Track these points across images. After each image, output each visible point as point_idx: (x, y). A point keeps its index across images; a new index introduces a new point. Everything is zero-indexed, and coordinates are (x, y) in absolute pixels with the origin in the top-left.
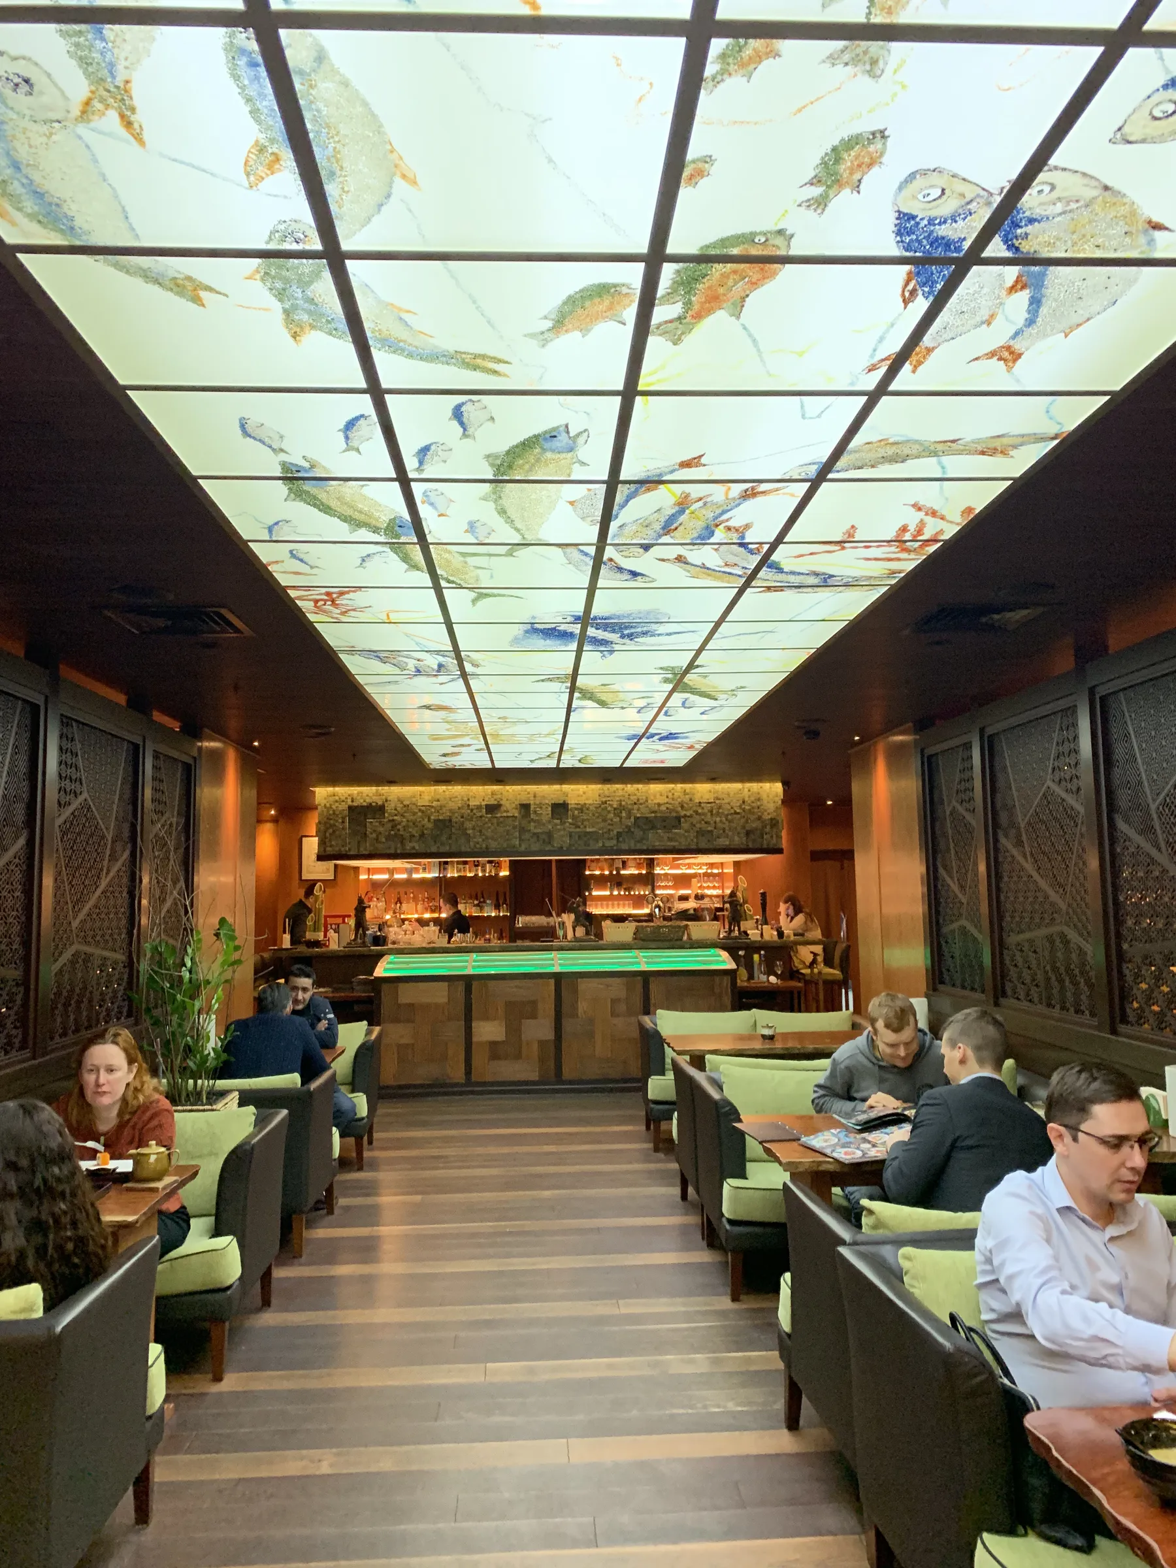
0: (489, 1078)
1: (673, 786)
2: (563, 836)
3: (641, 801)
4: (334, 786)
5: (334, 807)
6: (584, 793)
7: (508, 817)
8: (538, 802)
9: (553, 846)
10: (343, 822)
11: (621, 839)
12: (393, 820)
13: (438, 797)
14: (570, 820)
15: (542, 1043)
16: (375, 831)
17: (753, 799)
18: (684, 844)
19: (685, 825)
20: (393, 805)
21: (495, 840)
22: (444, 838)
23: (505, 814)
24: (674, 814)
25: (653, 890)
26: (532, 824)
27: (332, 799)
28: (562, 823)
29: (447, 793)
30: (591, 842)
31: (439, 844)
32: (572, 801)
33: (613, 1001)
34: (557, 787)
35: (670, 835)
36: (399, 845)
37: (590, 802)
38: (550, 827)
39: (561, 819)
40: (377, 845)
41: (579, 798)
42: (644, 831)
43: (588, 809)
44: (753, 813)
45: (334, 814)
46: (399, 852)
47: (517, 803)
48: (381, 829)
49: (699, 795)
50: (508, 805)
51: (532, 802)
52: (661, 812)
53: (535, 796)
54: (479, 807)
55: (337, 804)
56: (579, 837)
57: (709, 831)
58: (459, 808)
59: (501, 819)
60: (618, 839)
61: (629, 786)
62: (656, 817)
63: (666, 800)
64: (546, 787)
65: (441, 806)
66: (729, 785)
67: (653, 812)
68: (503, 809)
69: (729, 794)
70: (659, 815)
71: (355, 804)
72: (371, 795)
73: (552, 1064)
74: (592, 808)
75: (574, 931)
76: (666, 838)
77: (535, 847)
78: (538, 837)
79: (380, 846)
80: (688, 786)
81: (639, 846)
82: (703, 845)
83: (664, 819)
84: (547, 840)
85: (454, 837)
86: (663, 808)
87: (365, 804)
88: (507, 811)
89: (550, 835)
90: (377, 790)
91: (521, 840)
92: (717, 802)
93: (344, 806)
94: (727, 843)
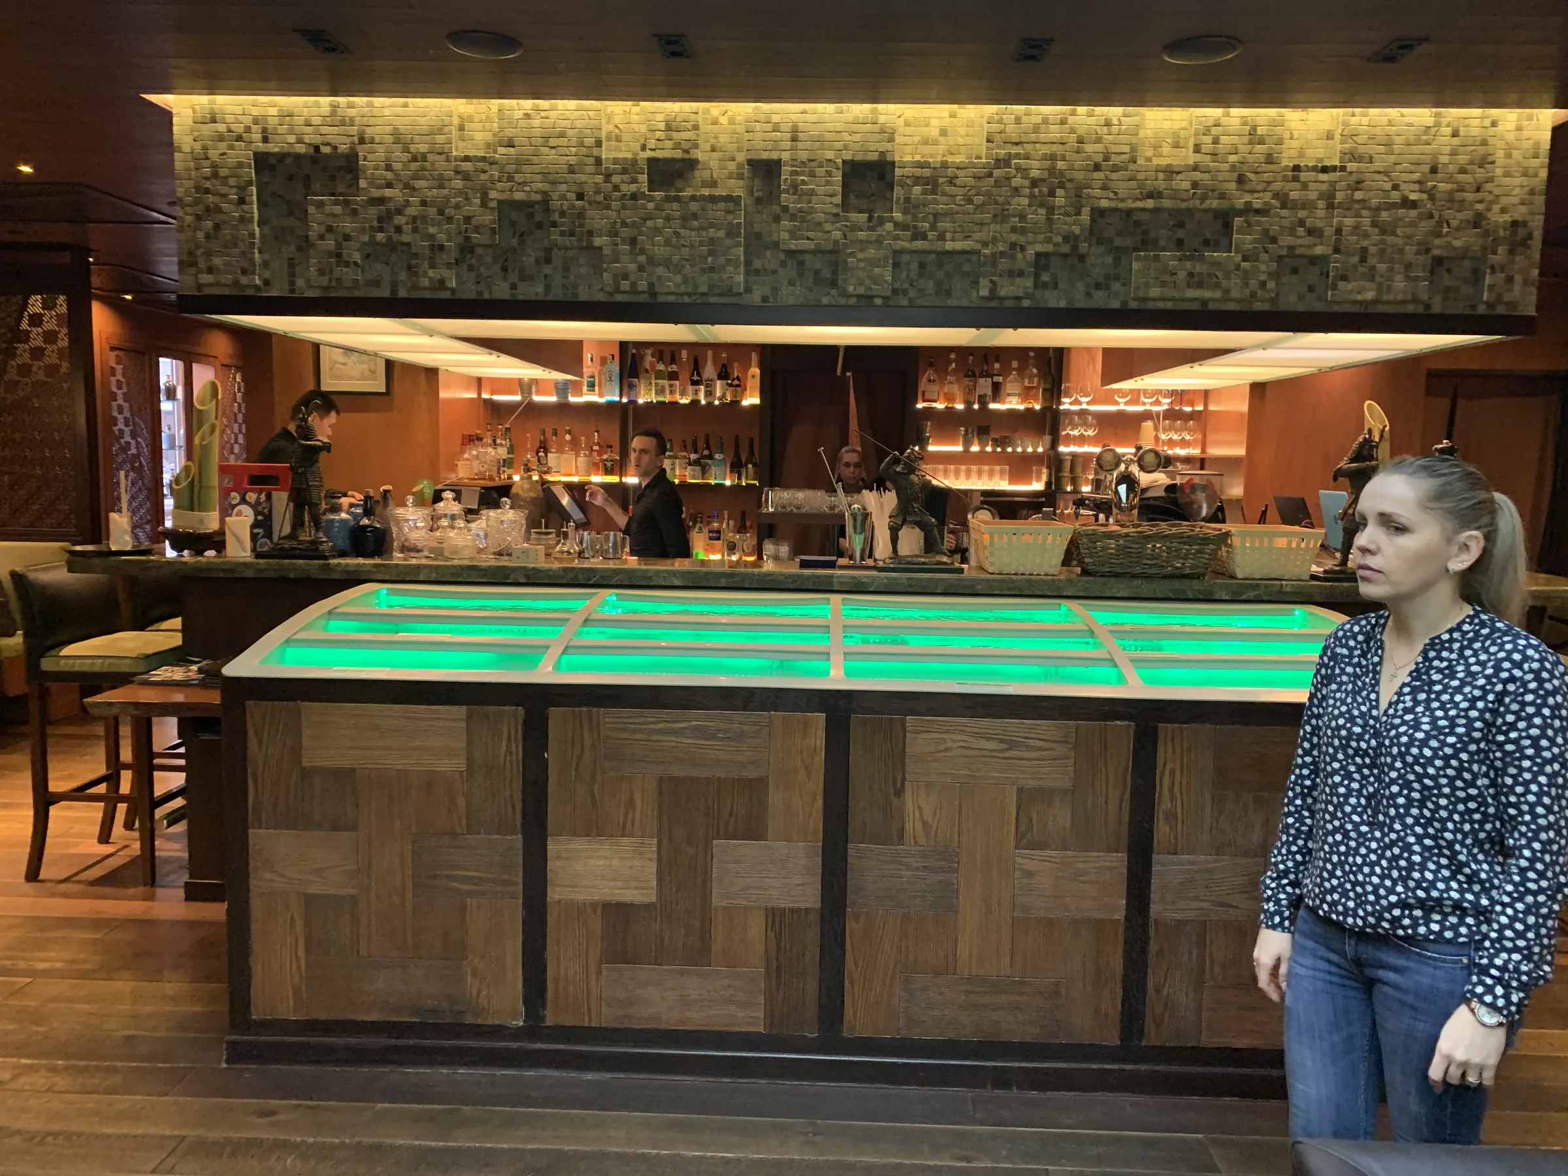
0: (604, 1016)
1: (1215, 112)
2: (873, 263)
3: (1115, 159)
4: (212, 90)
5: (213, 154)
6: (944, 132)
7: (713, 199)
8: (803, 156)
9: (844, 294)
10: (242, 201)
11: (1045, 277)
12: (381, 201)
13: (509, 132)
14: (897, 215)
15: (777, 918)
16: (330, 229)
17: (1463, 159)
18: (1236, 294)
19: (1243, 238)
20: (380, 153)
21: (678, 269)
22: (529, 259)
23: (706, 192)
24: (1215, 204)
25: (1054, 444)
26: (786, 223)
27: (207, 130)
28: (874, 223)
29: (536, 123)
30: (958, 285)
31: (514, 277)
32: (905, 153)
33: (1026, 797)
34: (860, 110)
35: (1199, 268)
36: (403, 276)
37: (958, 159)
38: (837, 234)
39: (870, 212)
40: (339, 271)
41: (927, 150)
42: (1119, 254)
43: (952, 181)
44: (1461, 205)
45: (215, 175)
46: (403, 293)
47: (741, 157)
48: (348, 225)
49: (1295, 144)
50: (714, 164)
51: (785, 156)
52: (1175, 195)
53: (794, 139)
54: (628, 168)
55: (223, 146)
56: (922, 266)
57: (1314, 260)
58: (572, 170)
59: (694, 206)
60: (1037, 276)
61: (1082, 110)
62: (1157, 211)
63: (1192, 158)
64: (830, 108)
65: (519, 163)
66: (1393, 113)
67: (1150, 196)
68: (700, 175)
69: (1388, 145)
70: (1166, 203)
71: (272, 148)
72: (316, 121)
73: (811, 986)
74: (964, 178)
75: (894, 540)
76: (1182, 275)
77: (790, 295)
78: (801, 263)
79: (349, 275)
80: (1263, 115)
81: (1099, 300)
82: (1291, 302)
83: (1180, 219)
84: (826, 274)
85: (557, 256)
86: (1183, 183)
87: (301, 149)
88: (713, 184)
89: (834, 256)
90: (334, 107)
91: (750, 271)
92: (1351, 166)
93: (242, 154)
94: (1370, 295)
